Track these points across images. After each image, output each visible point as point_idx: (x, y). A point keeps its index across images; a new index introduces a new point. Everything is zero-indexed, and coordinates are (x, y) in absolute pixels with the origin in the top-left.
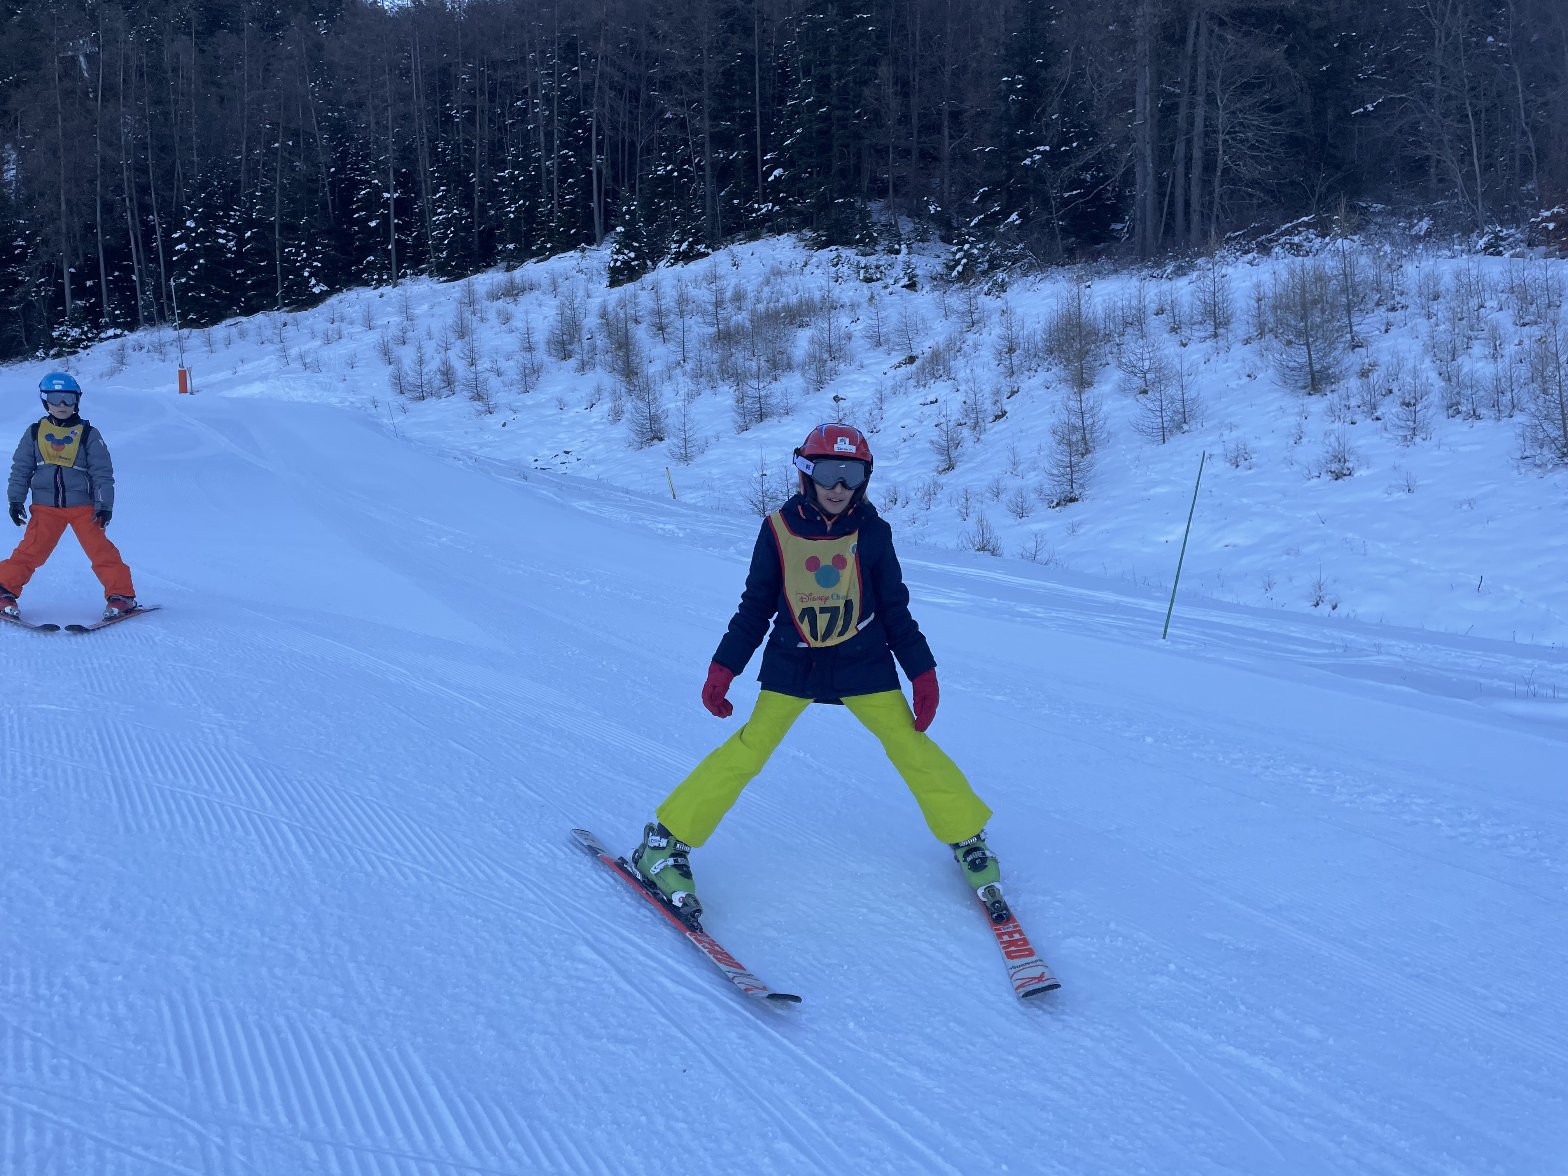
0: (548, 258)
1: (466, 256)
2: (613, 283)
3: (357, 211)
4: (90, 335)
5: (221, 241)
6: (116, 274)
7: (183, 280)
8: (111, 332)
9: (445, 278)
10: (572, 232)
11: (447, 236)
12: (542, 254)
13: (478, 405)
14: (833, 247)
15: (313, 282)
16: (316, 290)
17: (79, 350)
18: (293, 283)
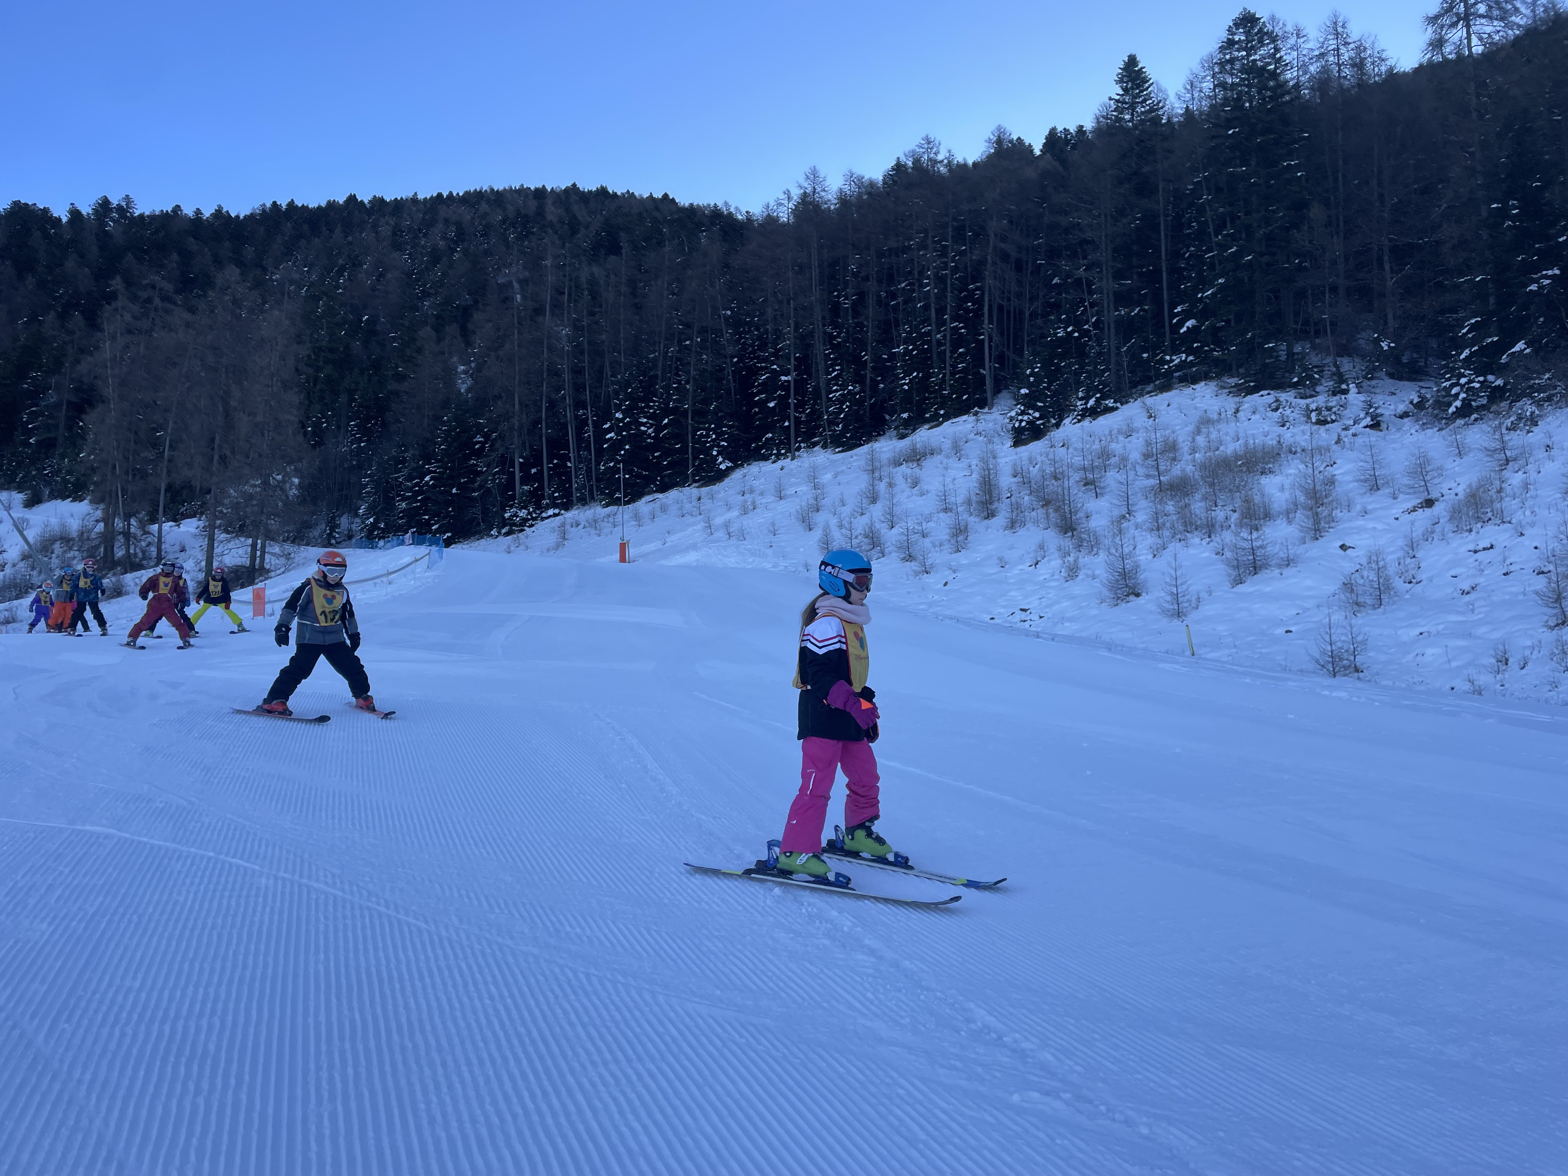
0: (941, 424)
1: (860, 428)
2: (1017, 443)
3: (756, 395)
4: (534, 515)
5: (643, 428)
6: (555, 461)
7: (611, 465)
8: (551, 512)
9: (840, 449)
10: (965, 397)
11: (841, 410)
12: (936, 421)
13: (914, 566)
14: (1265, 392)
15: (720, 459)
16: (723, 467)
17: (525, 528)
18: (703, 461)
